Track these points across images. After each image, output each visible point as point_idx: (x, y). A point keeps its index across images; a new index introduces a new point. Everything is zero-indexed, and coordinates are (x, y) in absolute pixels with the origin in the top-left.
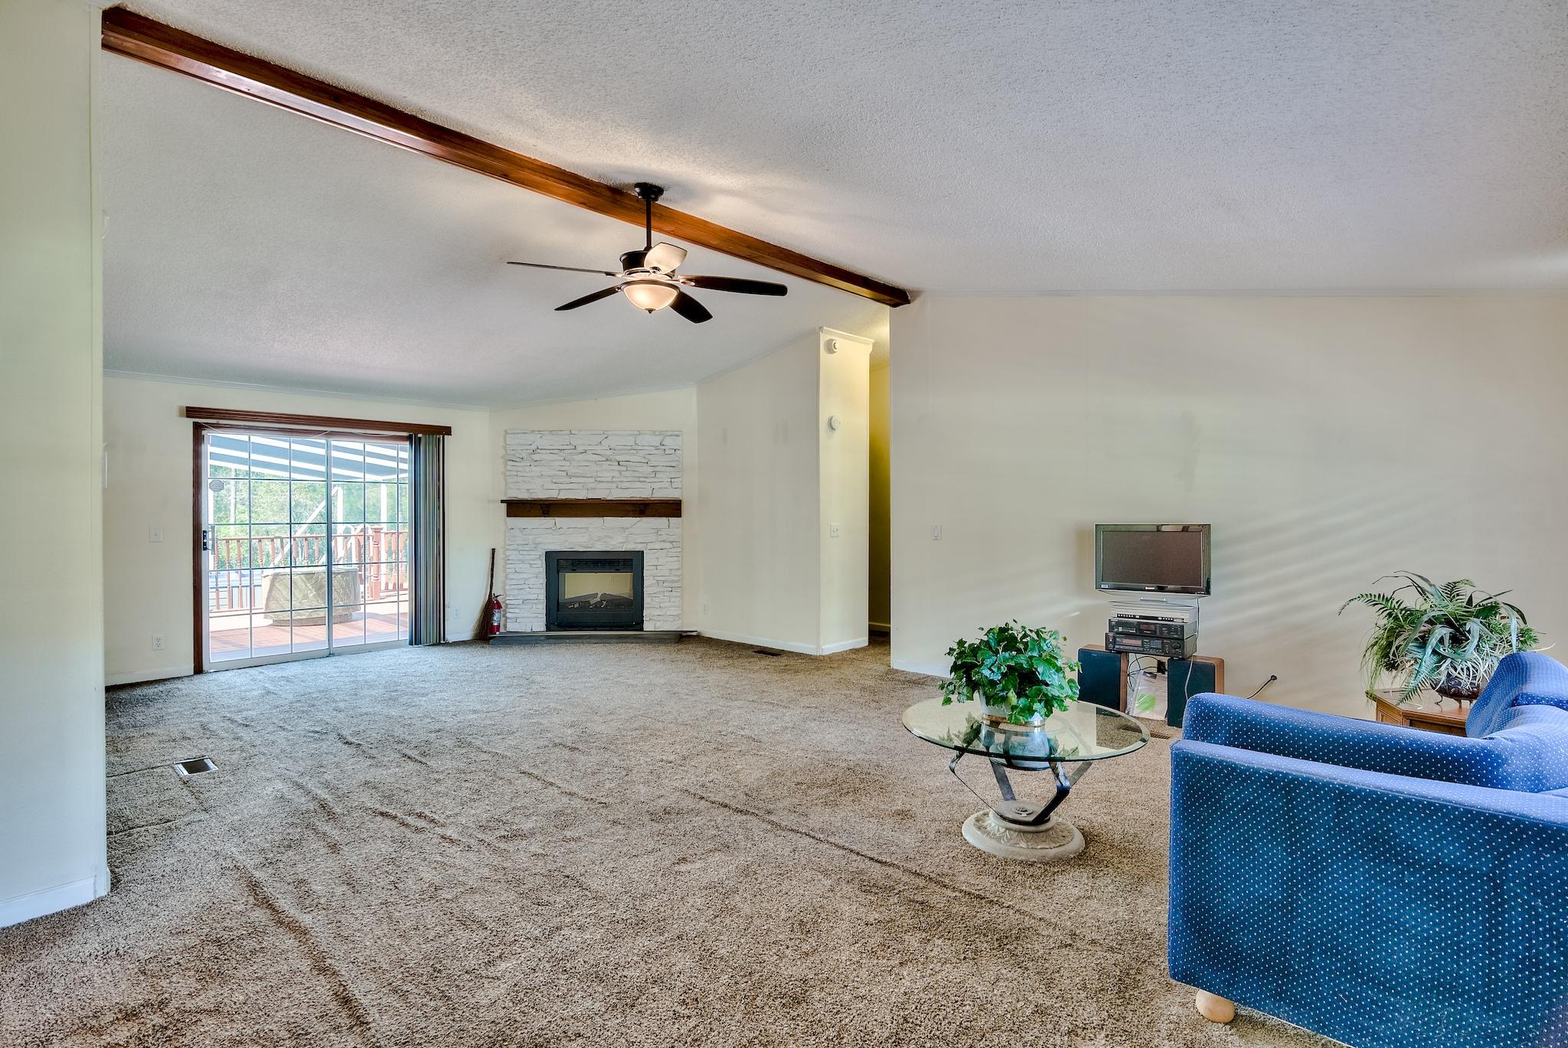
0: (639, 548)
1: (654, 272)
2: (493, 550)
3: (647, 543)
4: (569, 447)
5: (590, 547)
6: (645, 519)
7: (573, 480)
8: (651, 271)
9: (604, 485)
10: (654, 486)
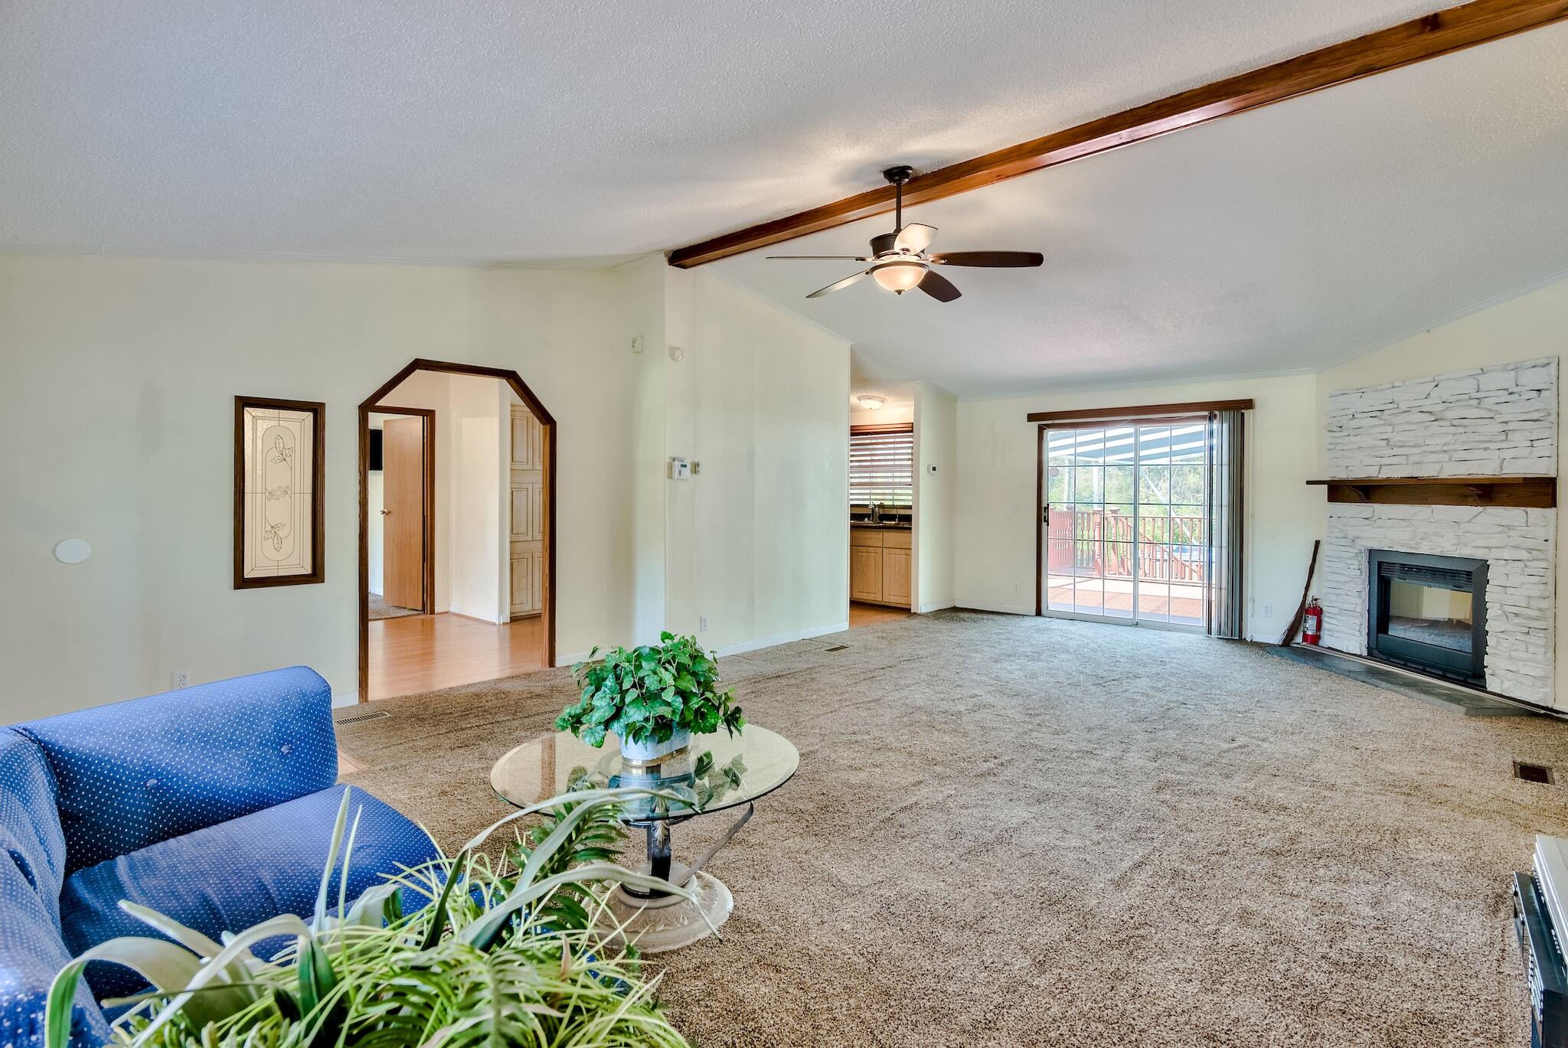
0: (1480, 554)
1: (904, 254)
2: (1317, 543)
3: (1489, 548)
4: (1392, 406)
5: (1413, 548)
6: (1492, 510)
7: (1396, 451)
8: (901, 253)
9: (1434, 457)
10: (1504, 454)
